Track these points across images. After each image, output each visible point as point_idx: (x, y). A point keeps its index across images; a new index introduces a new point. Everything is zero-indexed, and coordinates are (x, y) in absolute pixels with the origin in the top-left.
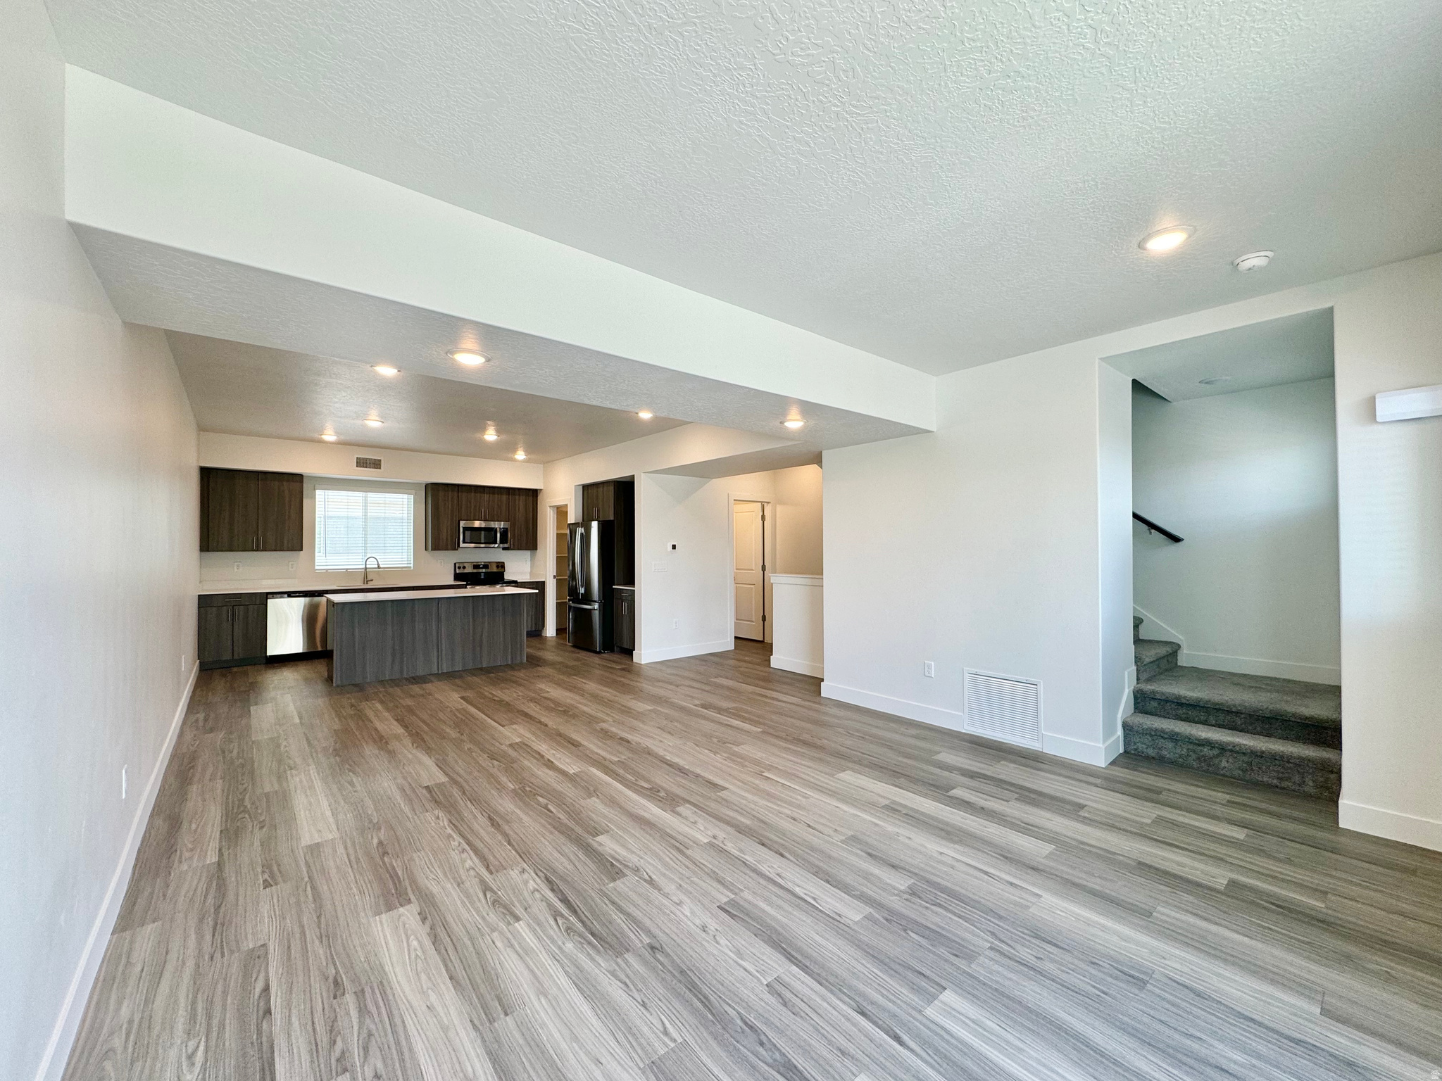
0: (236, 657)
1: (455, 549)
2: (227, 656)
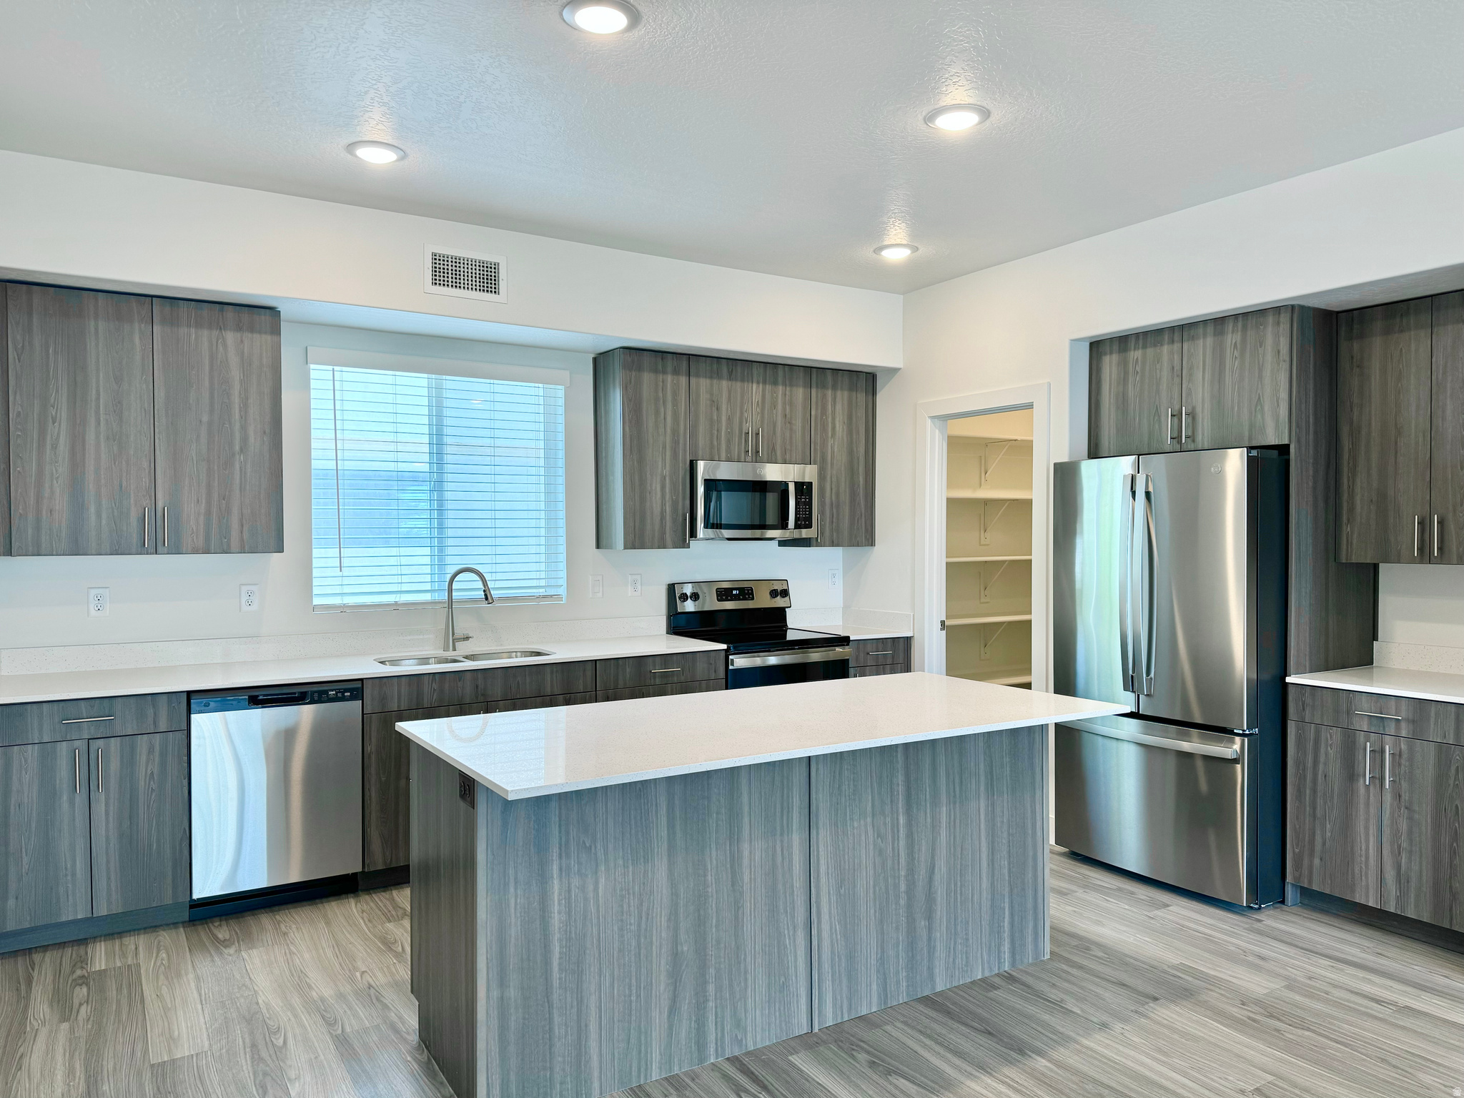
0: (102, 910)
1: (684, 545)
2: (74, 909)
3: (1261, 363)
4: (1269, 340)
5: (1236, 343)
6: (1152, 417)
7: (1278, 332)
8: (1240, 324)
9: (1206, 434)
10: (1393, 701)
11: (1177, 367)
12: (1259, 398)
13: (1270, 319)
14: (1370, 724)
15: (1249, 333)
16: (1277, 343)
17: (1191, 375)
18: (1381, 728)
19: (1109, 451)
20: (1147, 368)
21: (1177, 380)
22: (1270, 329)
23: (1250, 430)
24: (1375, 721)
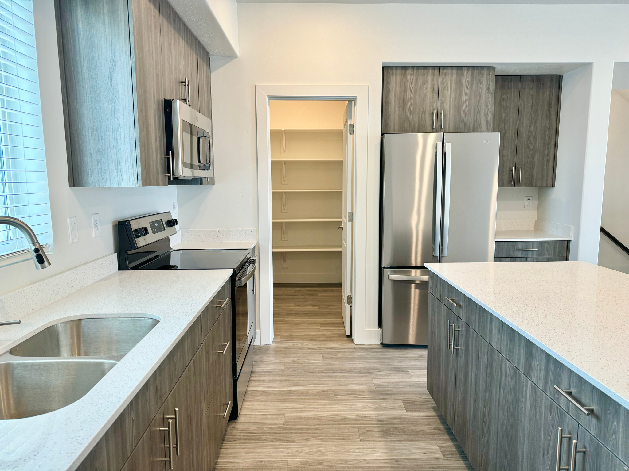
3: (480, 92)
4: (485, 82)
5: (468, 81)
6: (421, 114)
7: (489, 79)
8: (470, 71)
9: (451, 125)
10: (531, 243)
11: (436, 88)
12: (479, 110)
13: (486, 72)
14: (522, 254)
15: (475, 76)
16: (488, 84)
17: (443, 94)
18: (526, 255)
19: (394, 130)
20: (418, 87)
21: (436, 95)
22: (485, 77)
23: (474, 125)
24: (524, 253)
